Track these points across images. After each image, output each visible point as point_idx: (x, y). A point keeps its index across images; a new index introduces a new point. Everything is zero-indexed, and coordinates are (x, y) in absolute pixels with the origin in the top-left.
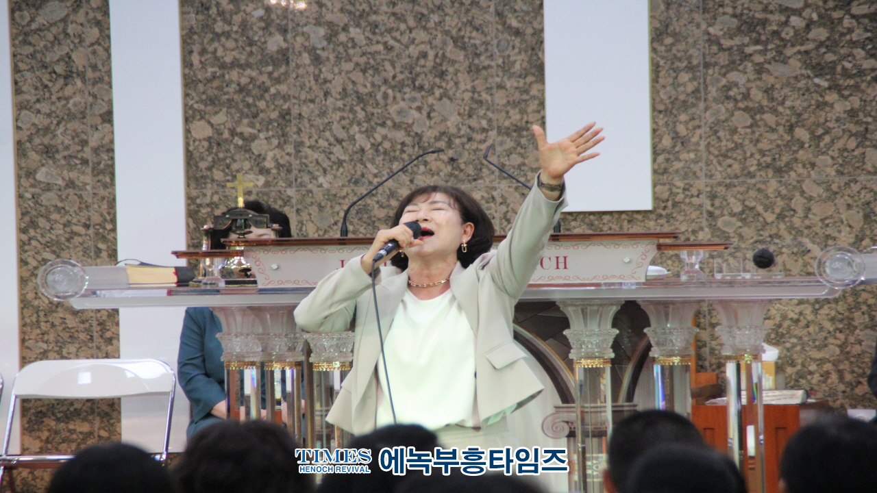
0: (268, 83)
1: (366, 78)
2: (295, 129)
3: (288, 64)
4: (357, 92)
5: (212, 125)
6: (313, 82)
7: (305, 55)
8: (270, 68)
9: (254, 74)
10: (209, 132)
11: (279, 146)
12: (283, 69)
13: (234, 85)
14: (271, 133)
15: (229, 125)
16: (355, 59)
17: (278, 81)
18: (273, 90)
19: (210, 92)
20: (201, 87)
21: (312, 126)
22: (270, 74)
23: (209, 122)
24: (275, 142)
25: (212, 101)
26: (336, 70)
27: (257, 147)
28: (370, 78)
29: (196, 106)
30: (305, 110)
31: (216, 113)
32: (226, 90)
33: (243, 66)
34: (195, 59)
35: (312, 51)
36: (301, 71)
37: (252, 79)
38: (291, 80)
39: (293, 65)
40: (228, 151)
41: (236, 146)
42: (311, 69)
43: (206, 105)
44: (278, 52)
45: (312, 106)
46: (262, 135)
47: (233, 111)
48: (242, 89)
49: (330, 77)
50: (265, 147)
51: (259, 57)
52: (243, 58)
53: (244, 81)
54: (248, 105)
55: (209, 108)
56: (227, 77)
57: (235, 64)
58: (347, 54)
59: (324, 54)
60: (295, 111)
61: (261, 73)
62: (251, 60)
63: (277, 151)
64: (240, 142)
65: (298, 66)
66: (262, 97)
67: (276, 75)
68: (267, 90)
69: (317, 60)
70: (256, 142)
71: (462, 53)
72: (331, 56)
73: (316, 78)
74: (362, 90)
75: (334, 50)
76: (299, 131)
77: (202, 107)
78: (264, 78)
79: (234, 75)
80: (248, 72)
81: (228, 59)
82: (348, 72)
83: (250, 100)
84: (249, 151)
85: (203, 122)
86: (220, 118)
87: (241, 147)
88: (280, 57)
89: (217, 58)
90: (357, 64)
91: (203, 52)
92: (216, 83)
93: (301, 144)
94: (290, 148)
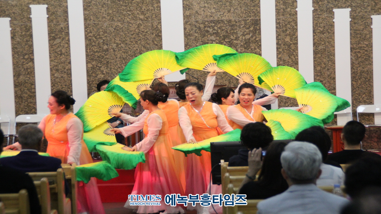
0: (104, 56)
1: (125, 54)
2: (110, 65)
3: (108, 51)
4: (123, 57)
5: (92, 64)
6: (114, 55)
7: (112, 50)
8: (104, 52)
9: (101, 54)
10: (91, 66)
11: (107, 69)
12: (107, 53)
13: (97, 56)
14: (105, 66)
15: (96, 64)
16: (122, 50)
17: (106, 55)
18: (105, 57)
19: (92, 57)
20: (90, 56)
21: (113, 64)
22: (104, 54)
23: (91, 64)
24: (106, 68)
25: (92, 59)
26: (118, 53)
27: (102, 69)
28: (126, 54)
29: (89, 60)
30: (112, 61)
31: (93, 62)
32: (95, 57)
33: (99, 52)
34: (88, 51)
35: (113, 49)
36: (111, 53)
37: (100, 54)
38: (109, 55)
39: (109, 52)
40: (96, 70)
41: (97, 69)
42: (113, 53)
43: (91, 60)
44: (106, 49)
45: (113, 60)
46: (103, 66)
47: (97, 61)
48: (98, 57)
49: (117, 54)
50: (104, 69)
51: (102, 50)
52: (98, 50)
53: (99, 55)
54: (100, 60)
55: (91, 61)
56: (95, 54)
57: (97, 52)
58: (121, 49)
59: (116, 49)
60: (110, 61)
61: (102, 53)
62: (100, 51)
63: (106, 70)
64: (98, 68)
65: (110, 52)
66: (103, 59)
67: (105, 54)
68: (104, 57)
69: (114, 51)
70: (102, 68)
71: (145, 49)
72: (117, 50)
73: (114, 54)
74: (124, 57)
75: (118, 49)
76: (111, 66)
77: (90, 61)
78: (103, 54)
79: (97, 54)
80: (100, 53)
81: (95, 51)
82: (121, 53)
83: (100, 59)
84: (100, 70)
85: (90, 64)
86: (94, 63)
87: (98, 69)
88: (106, 50)
89: (93, 50)
90: (123, 52)
91: (90, 49)
92: (93, 56)
93: (111, 68)
94: (109, 69)
